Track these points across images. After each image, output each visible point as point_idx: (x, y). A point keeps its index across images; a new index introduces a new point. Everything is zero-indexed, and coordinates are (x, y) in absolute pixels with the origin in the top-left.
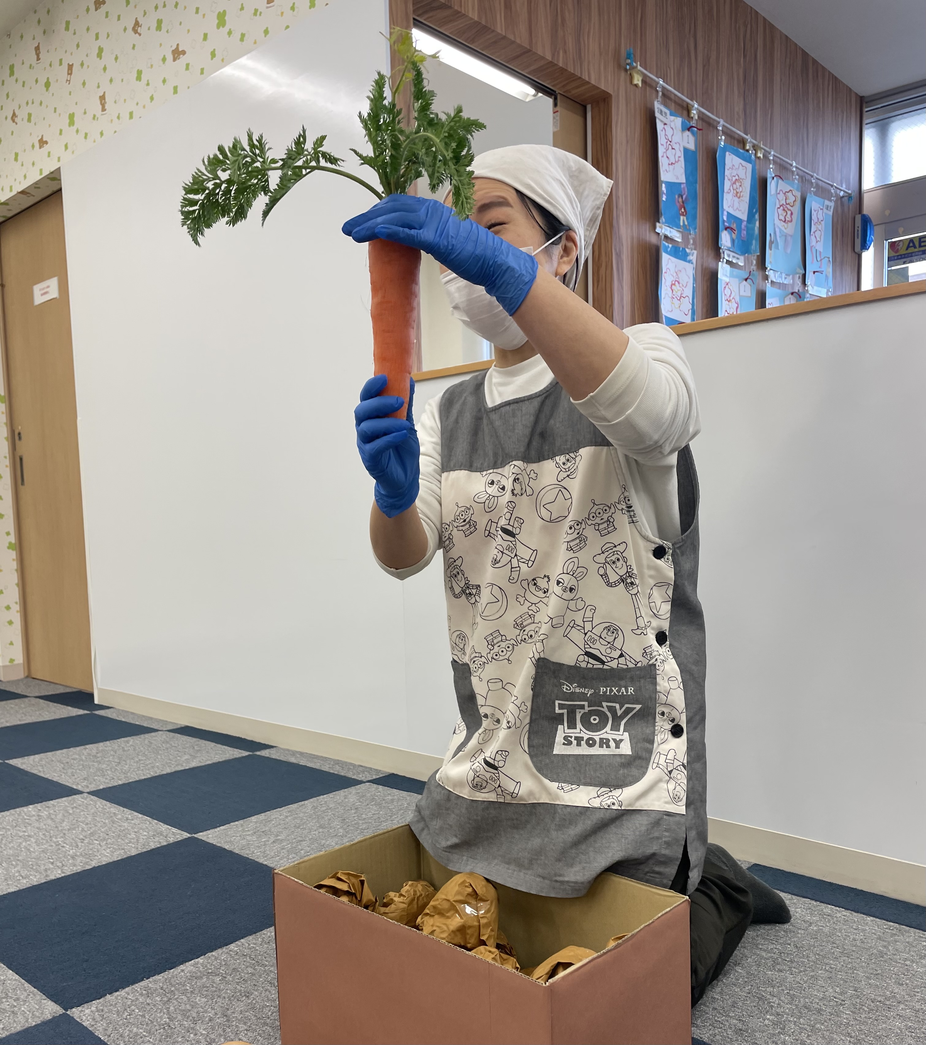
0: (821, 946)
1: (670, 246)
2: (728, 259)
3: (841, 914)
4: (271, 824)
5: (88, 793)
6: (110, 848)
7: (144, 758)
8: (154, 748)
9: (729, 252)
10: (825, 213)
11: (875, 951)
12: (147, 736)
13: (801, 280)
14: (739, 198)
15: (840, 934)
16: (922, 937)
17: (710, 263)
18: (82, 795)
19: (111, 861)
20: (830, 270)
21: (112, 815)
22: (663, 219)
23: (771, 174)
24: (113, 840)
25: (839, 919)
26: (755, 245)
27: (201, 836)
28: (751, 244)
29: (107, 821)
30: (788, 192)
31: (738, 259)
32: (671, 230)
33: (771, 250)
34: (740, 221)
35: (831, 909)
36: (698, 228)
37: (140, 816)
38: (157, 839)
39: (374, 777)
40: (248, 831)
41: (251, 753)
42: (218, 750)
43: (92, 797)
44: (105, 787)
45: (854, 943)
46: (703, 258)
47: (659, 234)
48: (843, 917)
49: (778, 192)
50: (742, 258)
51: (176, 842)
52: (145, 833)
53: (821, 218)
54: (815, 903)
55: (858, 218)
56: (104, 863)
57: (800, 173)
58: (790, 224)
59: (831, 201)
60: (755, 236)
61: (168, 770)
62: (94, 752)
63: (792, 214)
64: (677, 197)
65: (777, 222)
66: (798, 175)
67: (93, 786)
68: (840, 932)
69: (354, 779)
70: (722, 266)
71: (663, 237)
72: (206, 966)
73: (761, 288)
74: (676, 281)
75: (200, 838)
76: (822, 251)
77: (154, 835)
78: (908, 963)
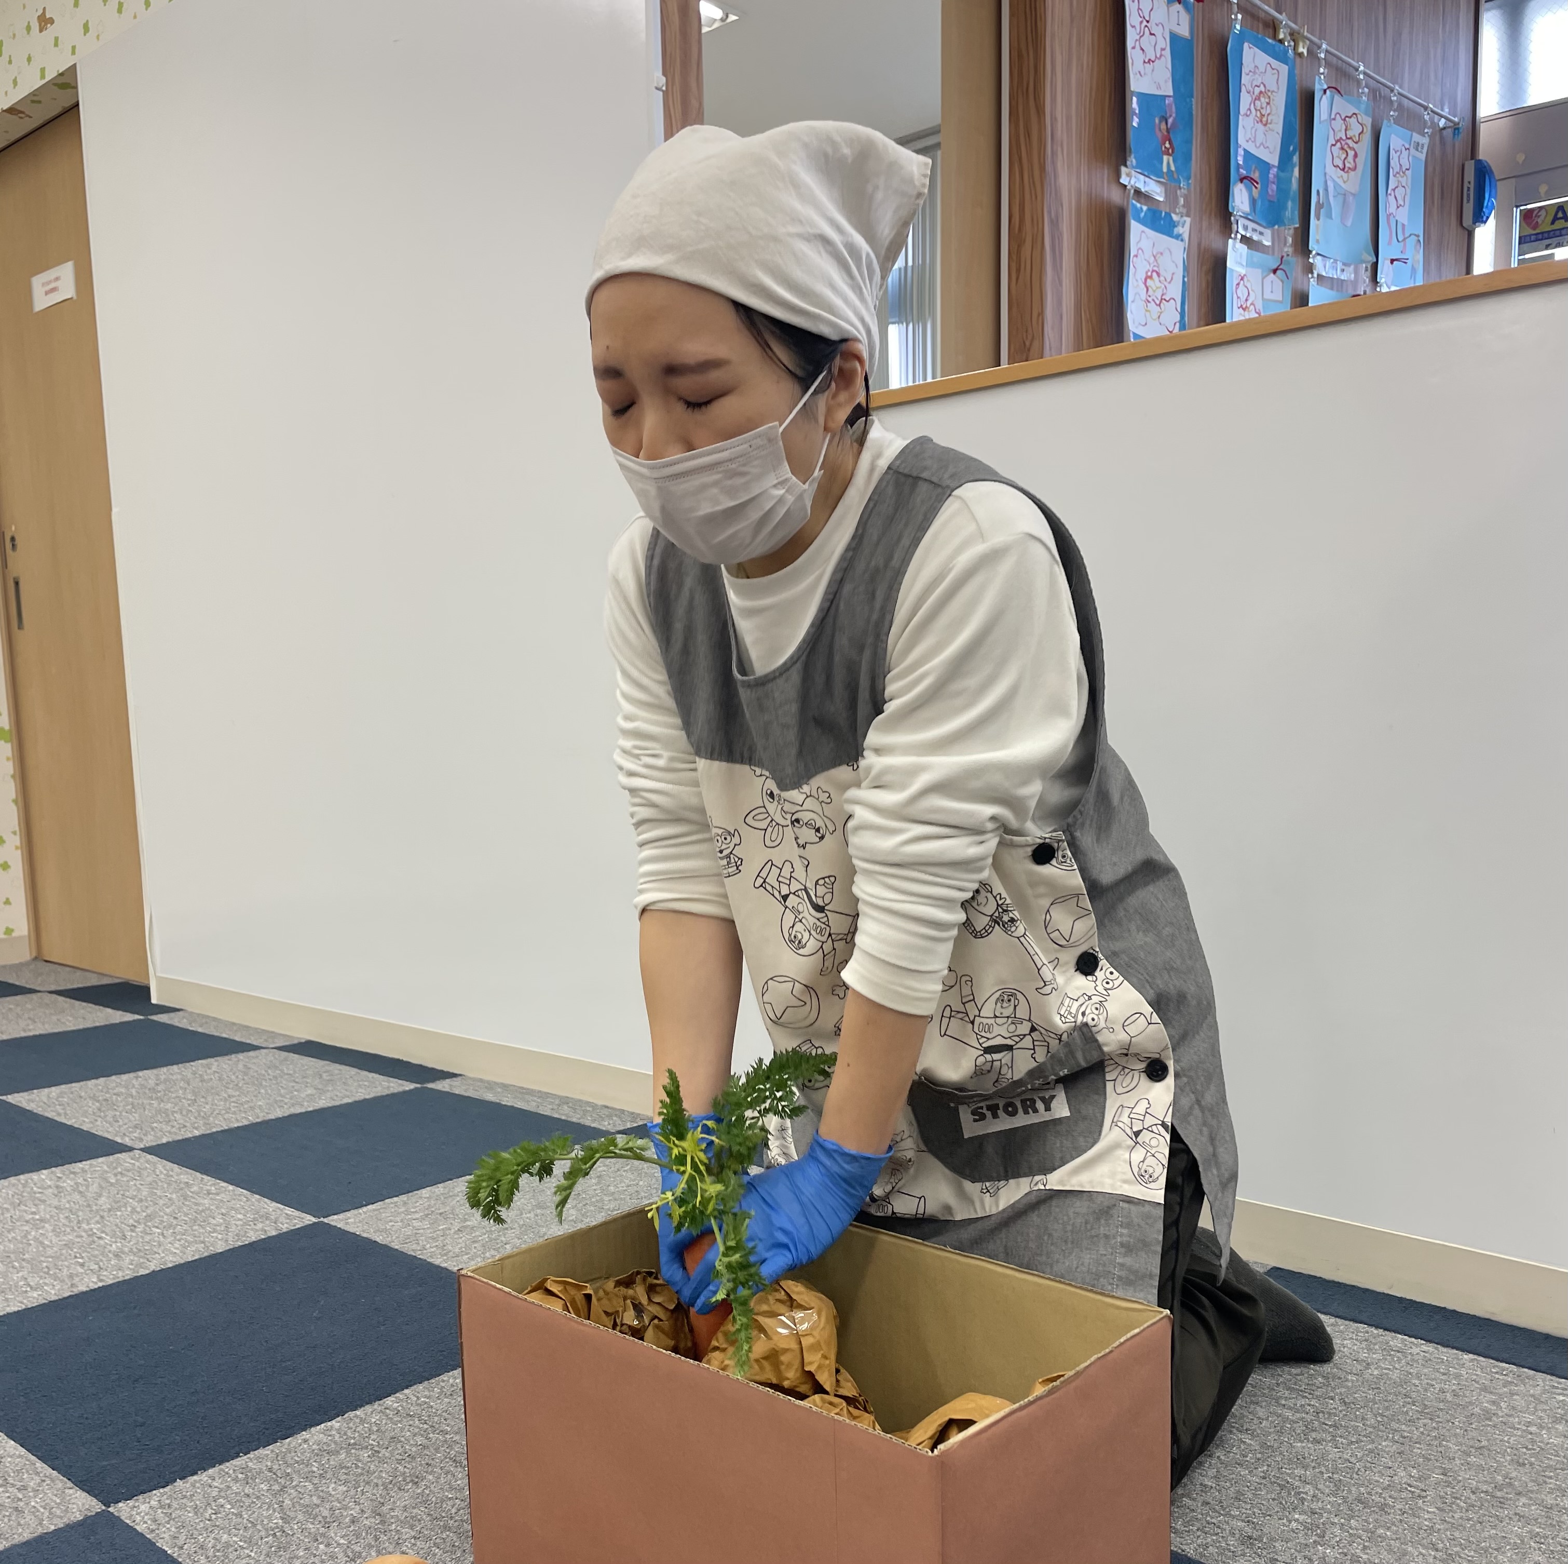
0: (1386, 1401)
1: (1145, 208)
2: (1243, 233)
3: (1419, 1348)
4: (454, 1202)
5: (142, 1150)
6: (179, 1240)
7: (238, 1093)
8: (253, 1077)
9: (1247, 222)
10: (1414, 157)
11: (1477, 1410)
12: (241, 1056)
13: (1369, 273)
14: (1265, 125)
15: (1417, 1382)
16: (1557, 1388)
17: (1213, 240)
18: (131, 1154)
19: (182, 1262)
20: (1420, 256)
21: (182, 1185)
22: (1132, 160)
23: (1320, 84)
24: (185, 1227)
25: (1416, 1357)
26: (1292, 210)
27: (335, 1220)
28: (1285, 208)
29: (174, 1196)
30: (1350, 117)
31: (1261, 233)
32: (1147, 179)
33: (1318, 219)
34: (1264, 166)
35: (1403, 1341)
36: (1193, 178)
37: (231, 1187)
38: (260, 1226)
39: (629, 1125)
40: (416, 1212)
41: (419, 1086)
42: (362, 1080)
43: (149, 1157)
44: (170, 1140)
45: (1442, 1396)
46: (1200, 231)
47: (1125, 186)
48: (1422, 1354)
49: (1333, 116)
50: (1268, 232)
51: (292, 1230)
52: (240, 1216)
53: (1406, 165)
54: (1375, 1332)
55: (1470, 167)
56: (170, 1265)
57: (1372, 82)
58: (1352, 173)
59: (1423, 134)
60: (1292, 193)
61: (279, 1113)
62: (152, 1083)
63: (1356, 156)
64: (1157, 121)
65: (1330, 170)
66: (1367, 86)
67: (150, 1137)
68: (1418, 1378)
69: (594, 1128)
70: (1234, 246)
71: (1132, 191)
72: (345, 1434)
73: (1299, 287)
74: (1153, 271)
75: (333, 1223)
76: (1406, 223)
77: (255, 1219)
78: (1533, 1429)
